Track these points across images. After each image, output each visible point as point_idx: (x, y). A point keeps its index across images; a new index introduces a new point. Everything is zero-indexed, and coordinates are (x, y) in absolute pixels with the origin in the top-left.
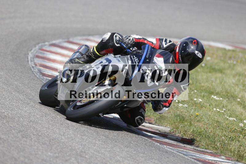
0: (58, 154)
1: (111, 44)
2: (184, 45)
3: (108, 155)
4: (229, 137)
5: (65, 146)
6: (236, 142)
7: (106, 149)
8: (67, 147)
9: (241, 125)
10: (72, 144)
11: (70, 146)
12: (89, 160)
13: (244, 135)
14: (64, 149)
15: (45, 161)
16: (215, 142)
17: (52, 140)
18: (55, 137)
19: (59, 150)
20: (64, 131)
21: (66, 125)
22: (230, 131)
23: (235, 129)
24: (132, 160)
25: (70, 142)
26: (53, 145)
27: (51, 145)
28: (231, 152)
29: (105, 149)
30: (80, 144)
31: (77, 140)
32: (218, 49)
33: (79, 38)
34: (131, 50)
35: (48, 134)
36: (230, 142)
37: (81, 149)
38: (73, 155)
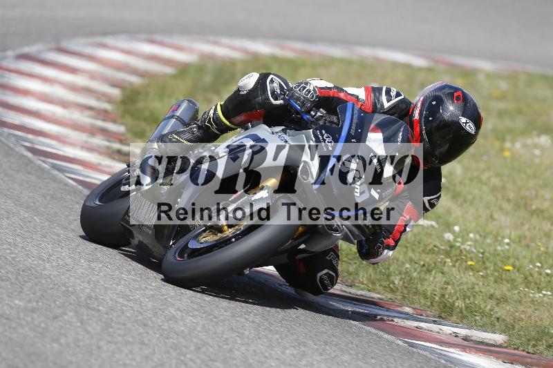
0: (37, 302)
1: (260, 99)
2: (434, 103)
3: (150, 305)
4: (422, 263)
5: (51, 286)
6: (437, 275)
7: (145, 290)
8: (56, 287)
9: (448, 237)
10: (67, 280)
11: (64, 285)
12: (106, 316)
13: (454, 259)
14: (50, 292)
15: (8, 319)
16: (389, 276)
17: (23, 271)
18: (29, 265)
19: (38, 294)
20: (50, 251)
21: (56, 237)
22: (423, 251)
23: (435, 246)
24: (204, 316)
25: (63, 275)
26: (26, 282)
27: (19, 282)
28: (425, 297)
29: (142, 292)
30: (86, 280)
31: (80, 271)
32: (395, 65)
33: (83, 41)
34: (313, 117)
35: (14, 259)
36: (422, 276)
37: (87, 291)
38: (71, 304)
